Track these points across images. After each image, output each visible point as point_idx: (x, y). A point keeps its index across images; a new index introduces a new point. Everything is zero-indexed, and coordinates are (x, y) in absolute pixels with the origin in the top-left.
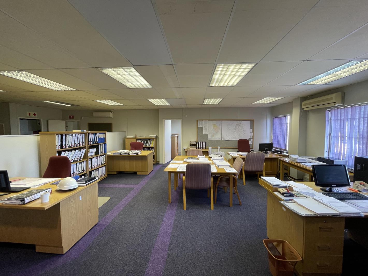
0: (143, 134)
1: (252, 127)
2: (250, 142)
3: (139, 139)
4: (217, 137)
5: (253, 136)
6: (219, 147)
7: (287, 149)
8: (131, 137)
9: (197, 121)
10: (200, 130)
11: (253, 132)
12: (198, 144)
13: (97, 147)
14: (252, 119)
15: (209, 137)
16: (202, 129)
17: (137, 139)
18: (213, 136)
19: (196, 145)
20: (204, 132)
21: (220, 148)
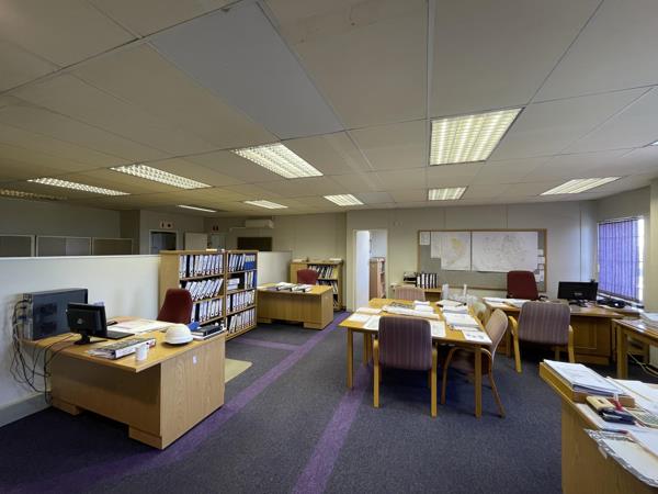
0: (320, 257)
1: (543, 244)
2: (538, 278)
3: (312, 265)
4: (462, 264)
5: (545, 266)
6: (465, 286)
7: (641, 298)
8: (300, 261)
9: (419, 232)
10: (424, 251)
11: (545, 255)
12: (419, 278)
13: (241, 276)
14: (542, 227)
15: (444, 265)
16: (428, 248)
17: (309, 265)
18: (453, 262)
19: (415, 279)
20: (434, 254)
21: (468, 288)
